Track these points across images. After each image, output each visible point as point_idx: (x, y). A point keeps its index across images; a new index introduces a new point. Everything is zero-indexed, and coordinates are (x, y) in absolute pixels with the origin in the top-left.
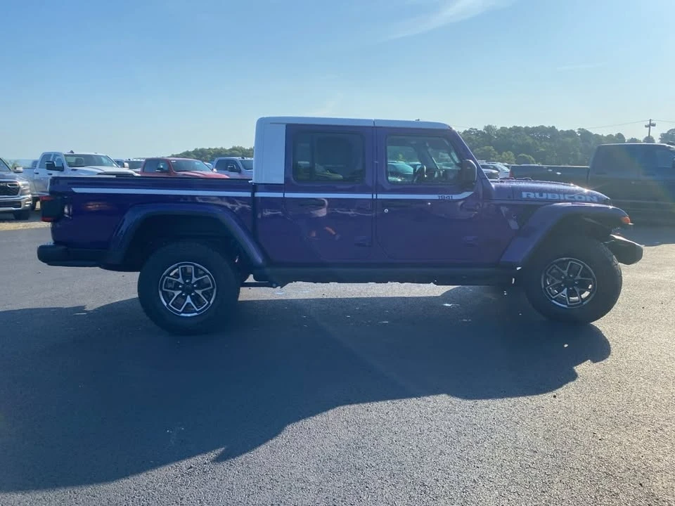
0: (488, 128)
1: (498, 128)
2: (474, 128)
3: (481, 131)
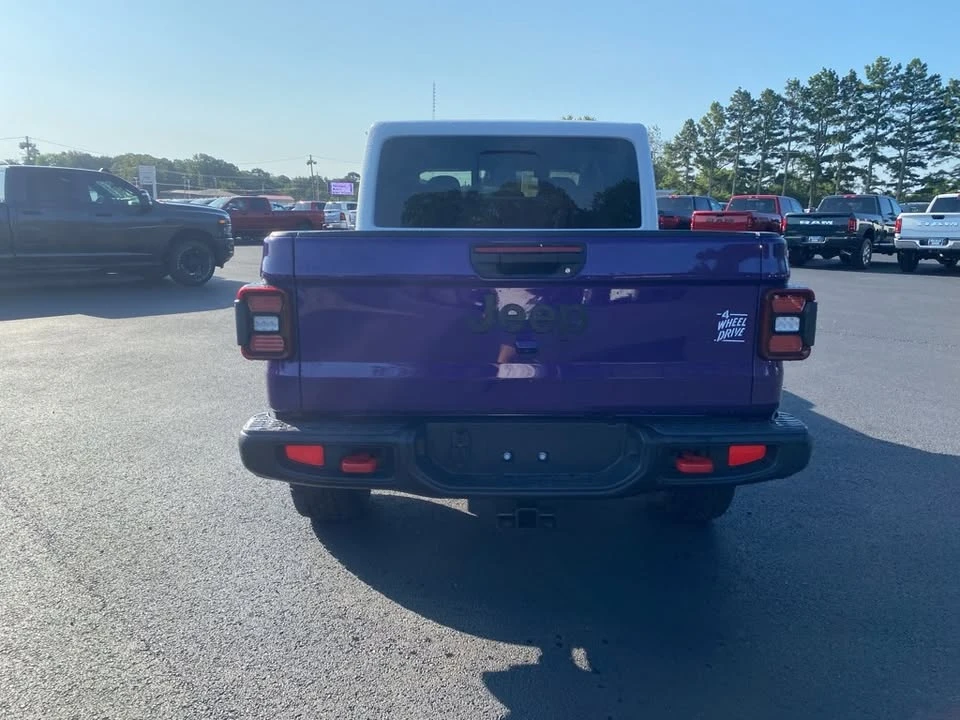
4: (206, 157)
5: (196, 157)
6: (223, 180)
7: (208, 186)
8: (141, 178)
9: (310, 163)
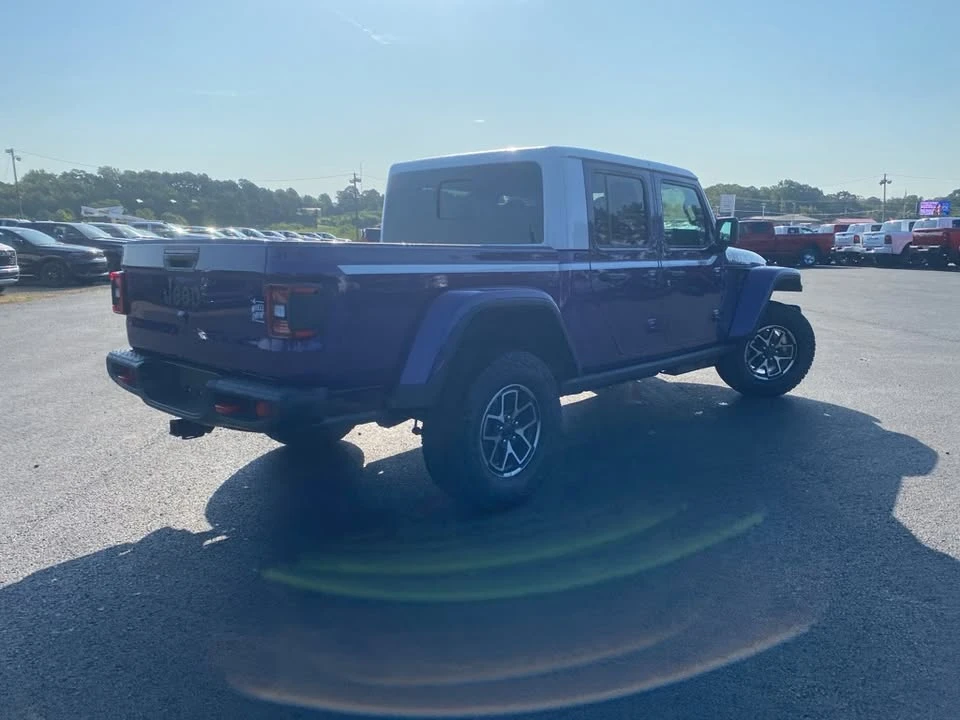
0: (105, 171)
1: (122, 171)
2: (80, 169)
3: (91, 176)
4: (790, 183)
5: (781, 184)
6: (803, 205)
7: (790, 212)
8: (722, 207)
9: (883, 182)
